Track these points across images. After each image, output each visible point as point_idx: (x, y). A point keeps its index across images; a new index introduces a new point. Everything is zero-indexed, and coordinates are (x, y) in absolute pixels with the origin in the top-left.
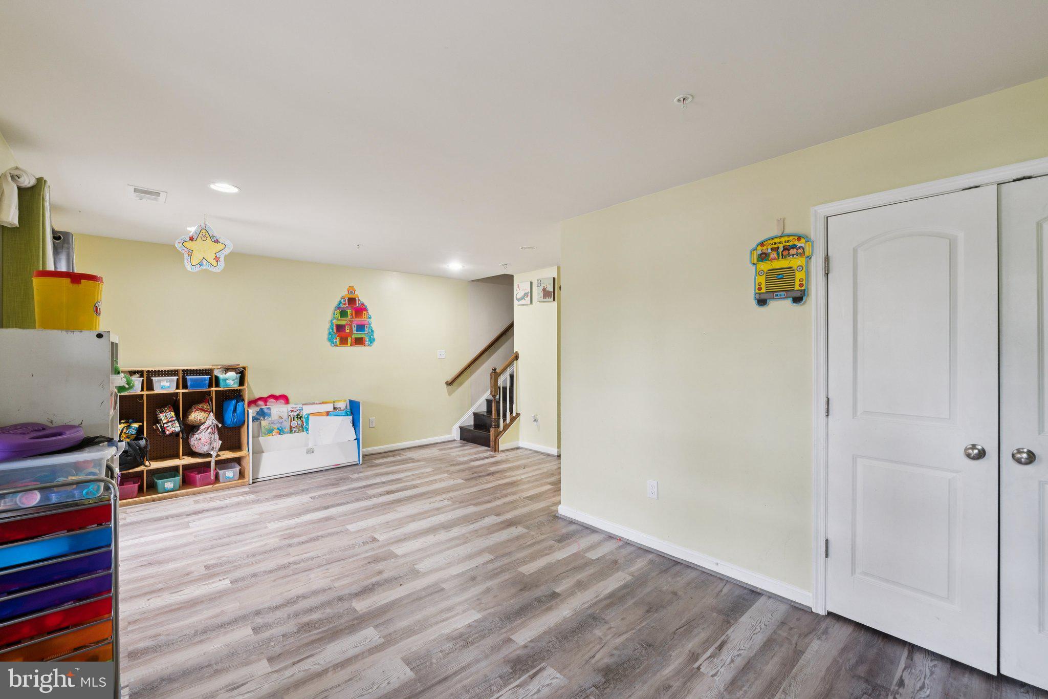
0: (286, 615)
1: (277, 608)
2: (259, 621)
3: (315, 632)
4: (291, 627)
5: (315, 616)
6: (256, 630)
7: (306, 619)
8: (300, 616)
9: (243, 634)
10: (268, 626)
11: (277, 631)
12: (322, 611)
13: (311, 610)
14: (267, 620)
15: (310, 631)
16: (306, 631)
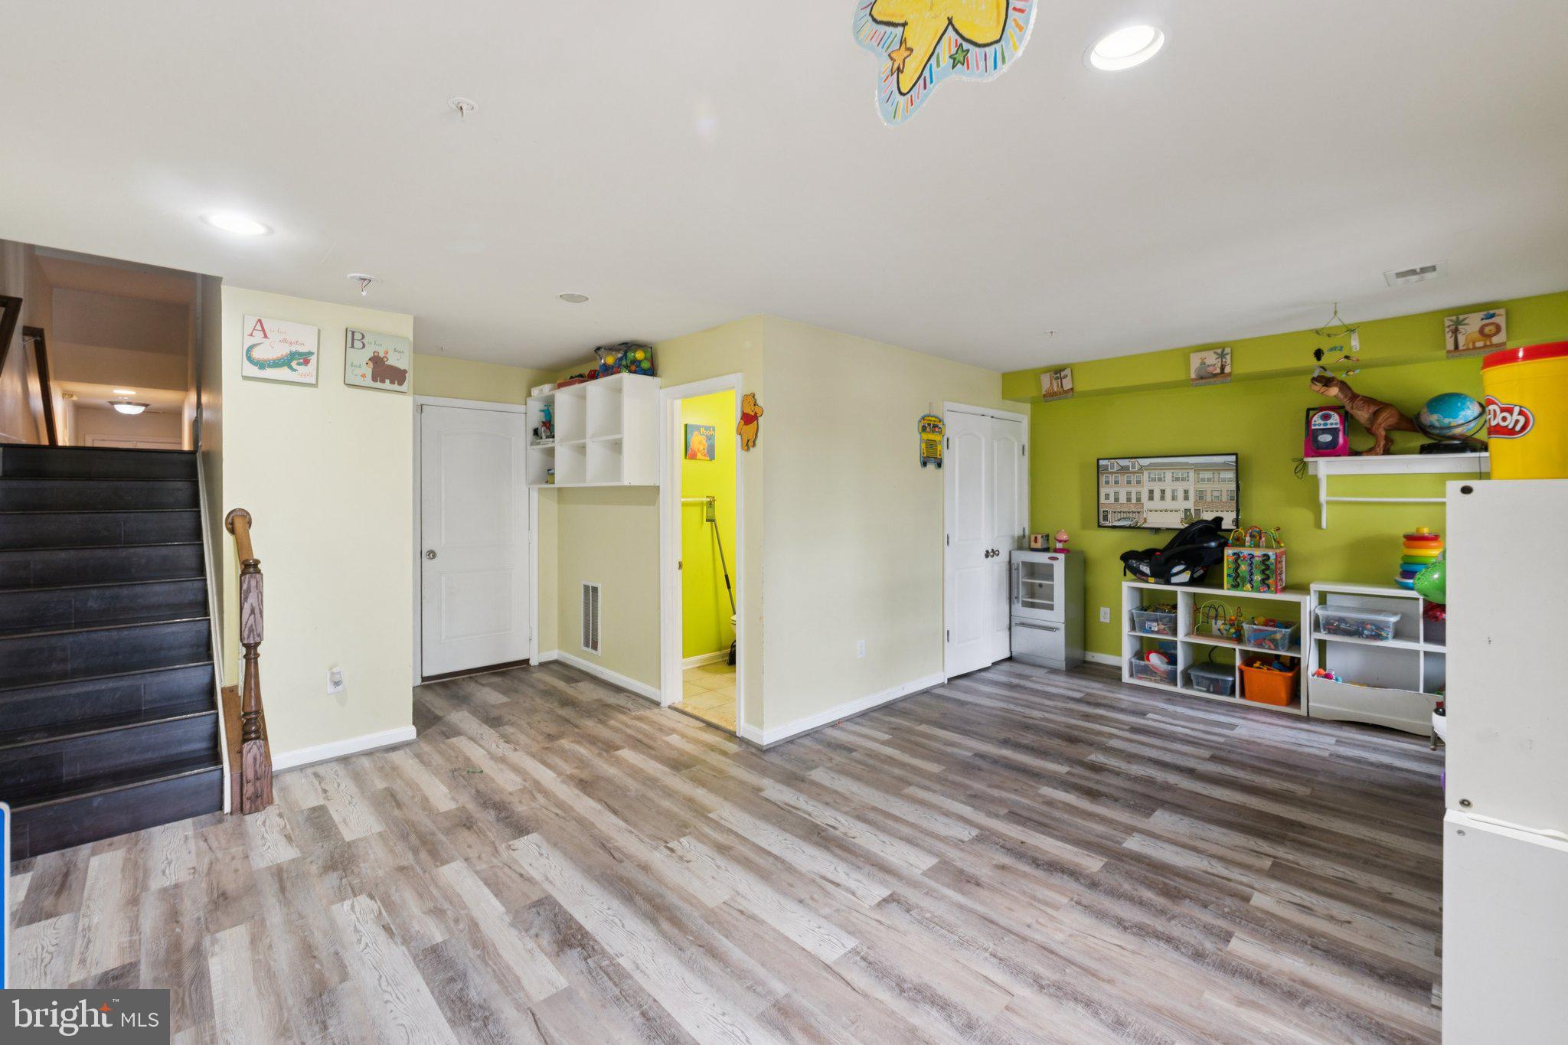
0: (1173, 922)
1: (1169, 940)
2: (1209, 945)
3: (1172, 883)
4: (1187, 908)
5: (1148, 894)
6: (1227, 937)
7: (1160, 901)
8: (1159, 908)
9: (1245, 947)
10: (1208, 930)
11: (1207, 917)
12: (1135, 893)
13: (1141, 903)
14: (1200, 937)
15: (1175, 888)
16: (1179, 891)
